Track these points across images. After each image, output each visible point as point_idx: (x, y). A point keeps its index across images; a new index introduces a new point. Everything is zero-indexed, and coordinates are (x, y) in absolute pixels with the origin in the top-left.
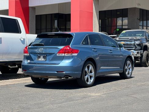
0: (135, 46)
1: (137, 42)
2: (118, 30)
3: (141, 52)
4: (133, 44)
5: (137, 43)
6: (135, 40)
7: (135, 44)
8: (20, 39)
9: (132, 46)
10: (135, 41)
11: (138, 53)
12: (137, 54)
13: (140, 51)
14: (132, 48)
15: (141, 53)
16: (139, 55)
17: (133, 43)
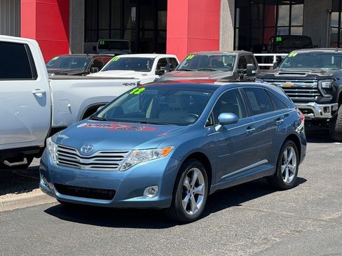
0: (319, 92)
1: (325, 84)
2: (279, 39)
3: (332, 107)
4: (315, 88)
5: (324, 87)
6: (319, 79)
7: (320, 87)
8: (34, 94)
9: (312, 92)
10: (320, 82)
11: (325, 109)
12: (323, 113)
13: (330, 105)
14: (311, 96)
15: (334, 109)
16: (328, 115)
17: (314, 84)
